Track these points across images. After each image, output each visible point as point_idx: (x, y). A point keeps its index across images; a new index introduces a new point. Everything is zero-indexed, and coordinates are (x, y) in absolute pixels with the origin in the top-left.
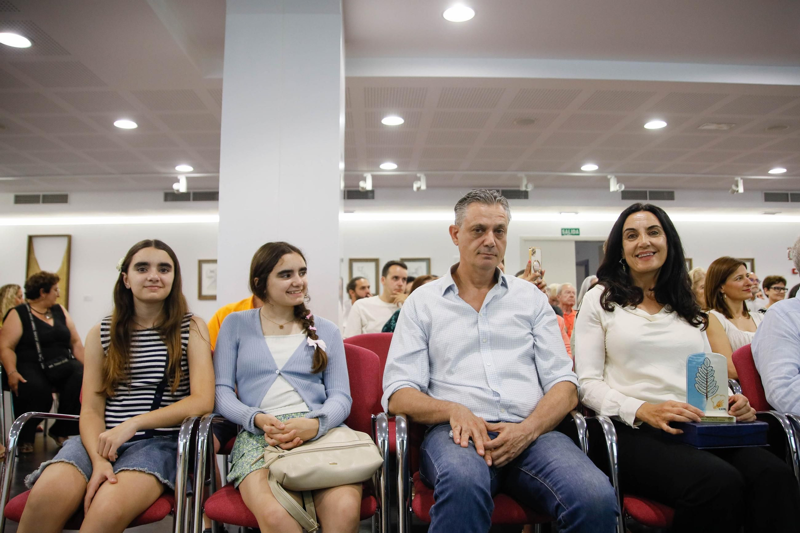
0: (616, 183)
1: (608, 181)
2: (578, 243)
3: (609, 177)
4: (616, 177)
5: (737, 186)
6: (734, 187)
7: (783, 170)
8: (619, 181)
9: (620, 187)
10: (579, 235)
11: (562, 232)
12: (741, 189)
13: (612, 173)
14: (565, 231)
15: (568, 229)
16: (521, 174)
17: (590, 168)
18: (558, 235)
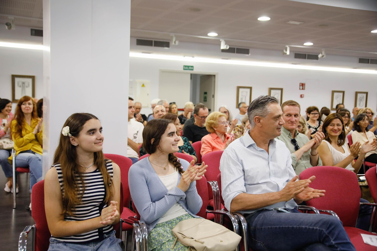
0: (224, 44)
1: (220, 42)
2: (191, 75)
3: (221, 40)
4: (225, 40)
5: (286, 50)
6: (285, 51)
7: (311, 44)
8: (226, 43)
9: (227, 47)
10: (193, 70)
11: (184, 68)
12: (288, 53)
13: (223, 38)
14: (185, 67)
15: (187, 66)
16: (172, 34)
17: (213, 35)
18: (181, 69)
